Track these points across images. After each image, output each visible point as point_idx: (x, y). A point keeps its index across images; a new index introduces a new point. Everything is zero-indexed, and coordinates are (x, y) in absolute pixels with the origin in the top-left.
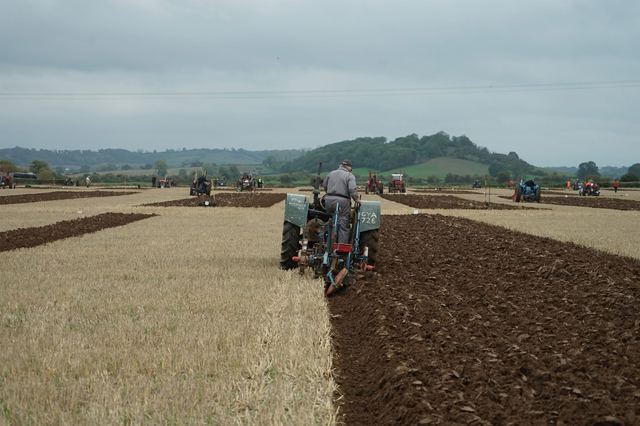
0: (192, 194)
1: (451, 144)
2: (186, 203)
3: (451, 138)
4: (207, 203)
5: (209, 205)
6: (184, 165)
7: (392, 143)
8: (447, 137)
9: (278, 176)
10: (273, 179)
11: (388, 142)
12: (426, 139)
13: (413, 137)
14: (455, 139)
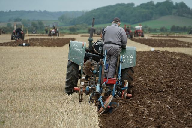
0: (12, 39)
1: (174, 7)
2: (11, 44)
3: (174, 4)
4: (24, 44)
5: (26, 45)
6: (10, 20)
7: (138, 7)
8: (172, 3)
9: (68, 27)
10: (65, 29)
11: (136, 6)
12: (159, 4)
13: (151, 3)
14: (177, 4)
